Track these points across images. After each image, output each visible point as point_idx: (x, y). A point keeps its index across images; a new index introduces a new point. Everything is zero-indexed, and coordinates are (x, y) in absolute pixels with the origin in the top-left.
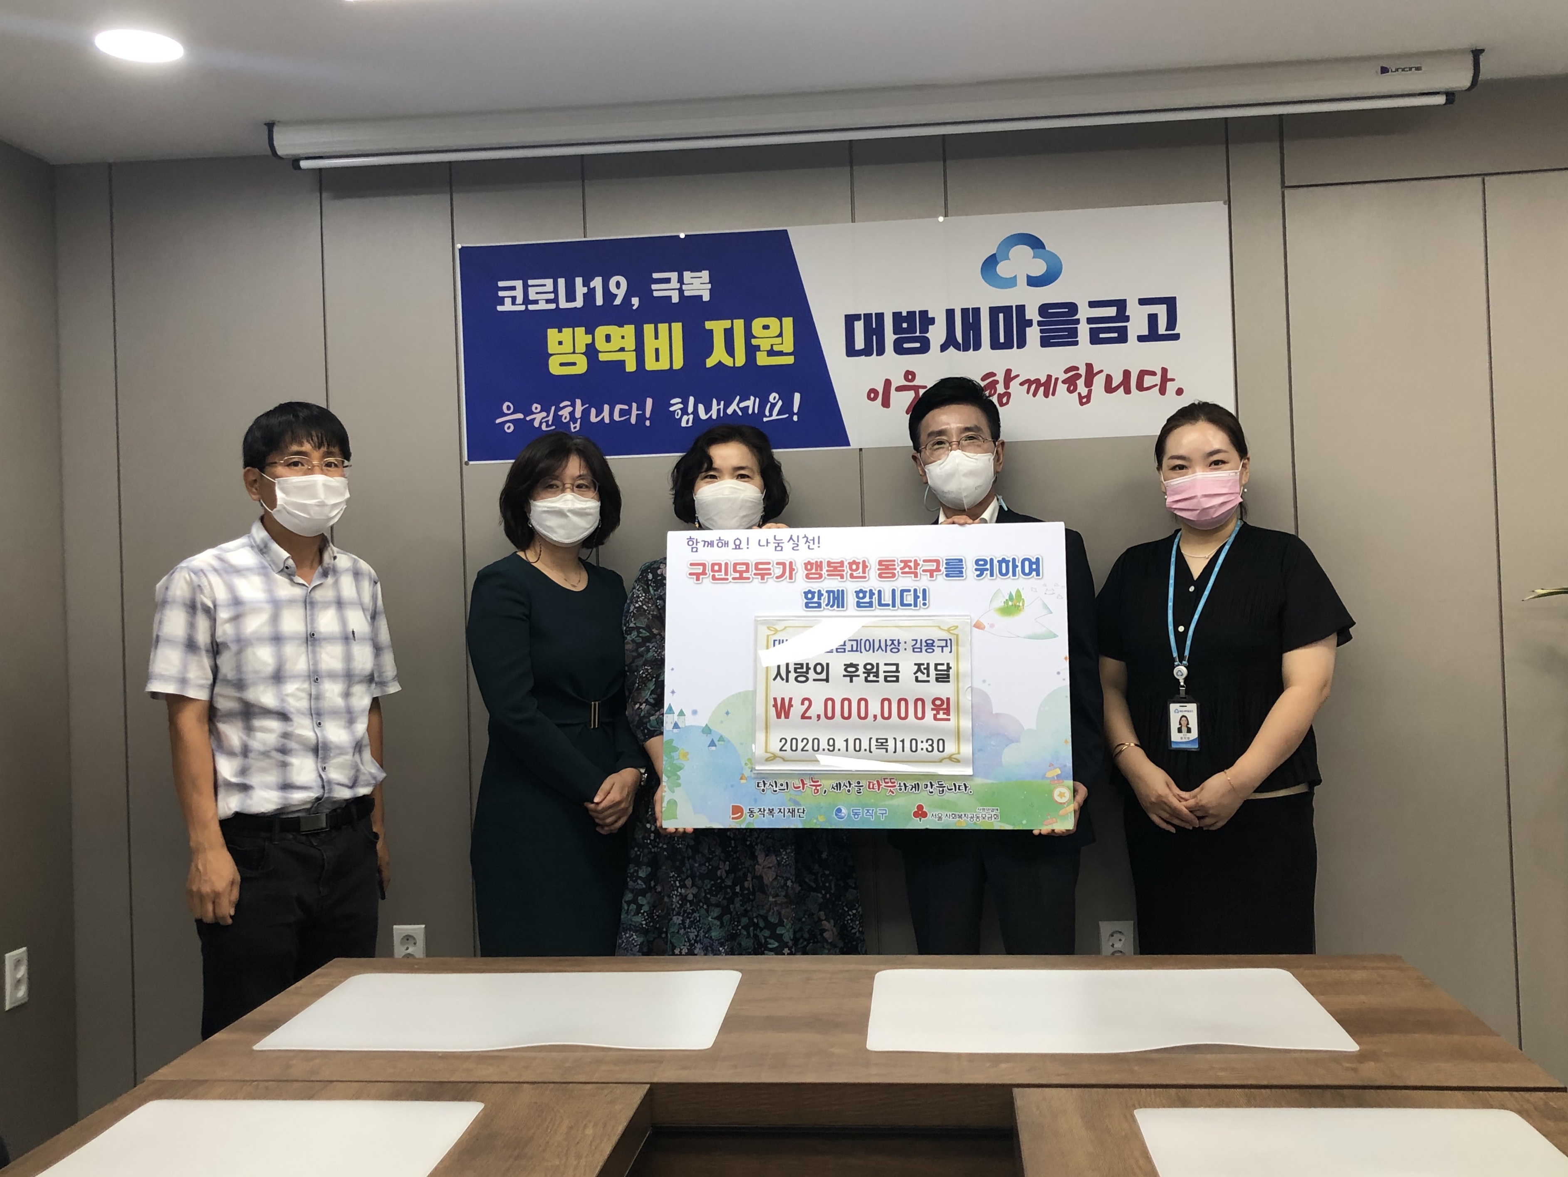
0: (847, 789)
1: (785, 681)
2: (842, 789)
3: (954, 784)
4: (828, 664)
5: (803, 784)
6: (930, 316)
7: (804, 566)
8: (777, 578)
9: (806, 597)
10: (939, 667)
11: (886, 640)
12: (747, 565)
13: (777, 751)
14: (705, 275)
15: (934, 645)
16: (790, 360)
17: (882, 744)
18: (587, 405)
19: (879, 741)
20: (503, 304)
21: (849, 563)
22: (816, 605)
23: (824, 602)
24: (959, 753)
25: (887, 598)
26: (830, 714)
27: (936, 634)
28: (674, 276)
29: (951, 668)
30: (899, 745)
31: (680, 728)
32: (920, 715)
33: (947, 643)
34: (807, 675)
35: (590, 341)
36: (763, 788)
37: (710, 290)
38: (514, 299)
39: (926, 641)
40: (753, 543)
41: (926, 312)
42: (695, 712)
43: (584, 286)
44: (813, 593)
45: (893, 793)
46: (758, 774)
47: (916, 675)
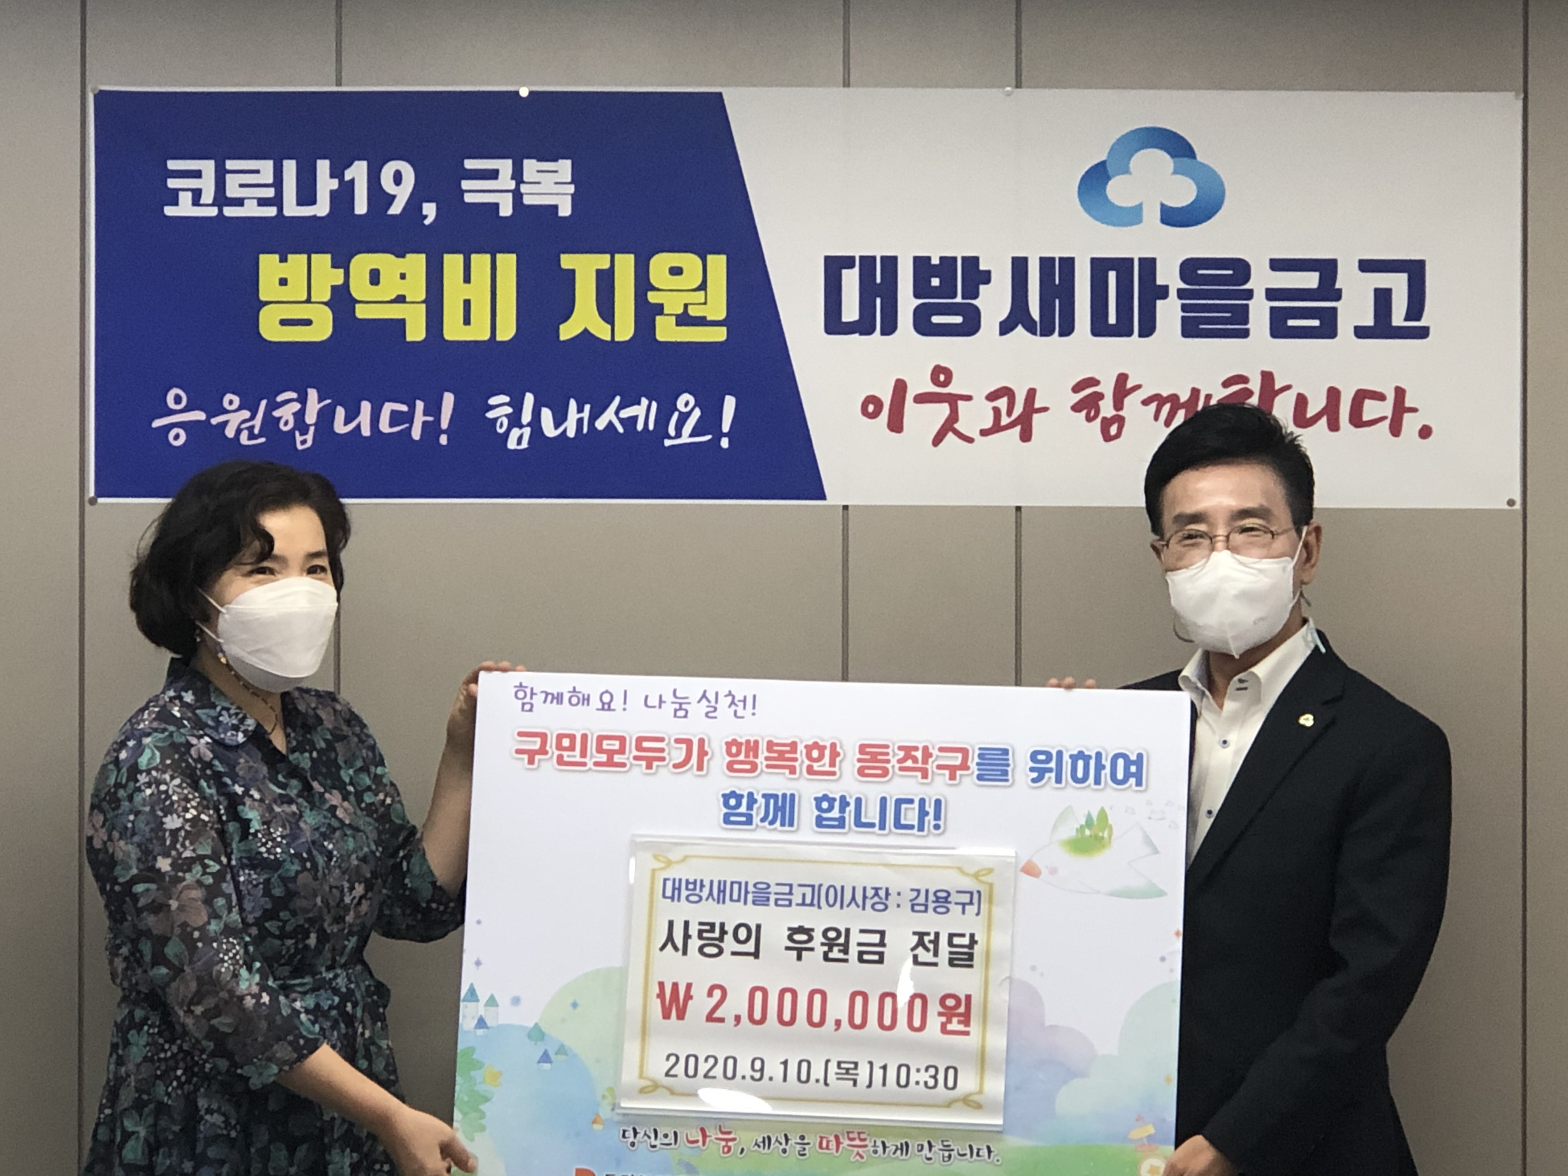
0: (781, 1147)
1: (680, 952)
2: (772, 1146)
3: (971, 1147)
4: (758, 927)
5: (704, 1136)
6: (982, 267)
7: (724, 747)
8: (676, 766)
9: (726, 804)
10: (956, 941)
11: (865, 889)
12: (622, 739)
13: (660, 1076)
14: (565, 167)
15: (949, 899)
16: (719, 335)
17: (848, 1071)
18: (328, 401)
19: (843, 1065)
20: (175, 203)
21: (806, 747)
22: (743, 819)
23: (757, 814)
24: (981, 1092)
25: (872, 814)
26: (757, 1015)
27: (953, 881)
28: (505, 166)
29: (976, 942)
30: (878, 1074)
31: (487, 1028)
32: (917, 1023)
33: (973, 898)
34: (721, 944)
35: (340, 281)
36: (632, 1139)
37: (573, 195)
38: (197, 194)
39: (935, 893)
40: (636, 701)
41: (975, 260)
42: (516, 1001)
43: (332, 176)
44: (739, 797)
45: (862, 1157)
46: (624, 1115)
47: (916, 952)
